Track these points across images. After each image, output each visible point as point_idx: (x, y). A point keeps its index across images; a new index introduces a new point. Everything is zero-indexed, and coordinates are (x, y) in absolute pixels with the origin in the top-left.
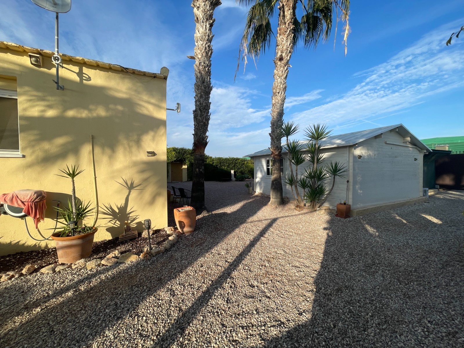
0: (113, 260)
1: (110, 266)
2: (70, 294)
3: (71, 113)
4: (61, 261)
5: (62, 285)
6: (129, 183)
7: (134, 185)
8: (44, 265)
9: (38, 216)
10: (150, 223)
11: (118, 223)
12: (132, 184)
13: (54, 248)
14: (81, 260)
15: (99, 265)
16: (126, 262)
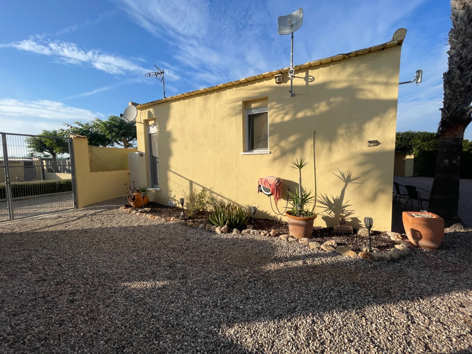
0: (331, 248)
1: (329, 253)
2: (300, 263)
3: (300, 115)
4: (291, 234)
5: (294, 253)
6: (346, 176)
7: (351, 178)
8: (281, 233)
9: (278, 197)
10: (372, 222)
11: (333, 215)
12: (349, 177)
13: (285, 222)
14: (305, 239)
15: (319, 248)
16: (343, 254)
